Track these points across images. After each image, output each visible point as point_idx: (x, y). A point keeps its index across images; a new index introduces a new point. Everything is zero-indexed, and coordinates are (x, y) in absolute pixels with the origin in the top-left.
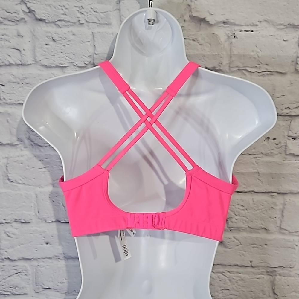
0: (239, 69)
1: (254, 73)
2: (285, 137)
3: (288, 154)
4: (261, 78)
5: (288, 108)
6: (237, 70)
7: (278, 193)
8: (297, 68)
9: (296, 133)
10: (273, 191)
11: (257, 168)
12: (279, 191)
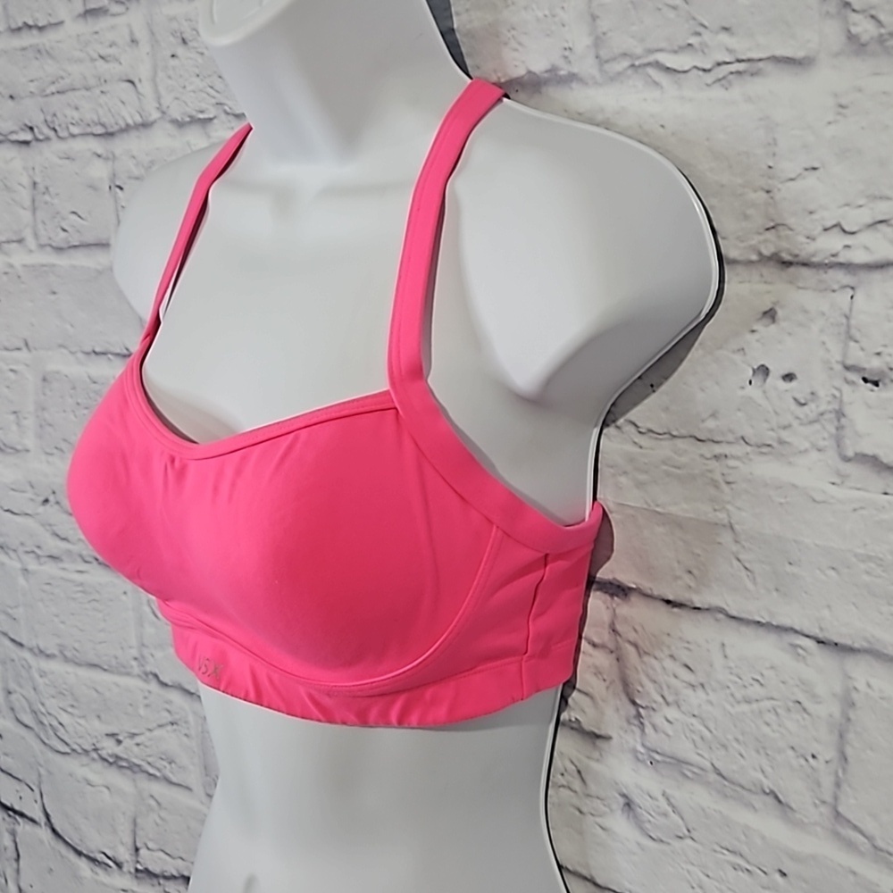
0: (633, 66)
1: (689, 74)
2: (831, 369)
3: (850, 453)
4: (717, 92)
5: (836, 230)
6: (626, 69)
7: (820, 642)
8: (854, 30)
9: (878, 354)
10: (797, 627)
11: (729, 507)
12: (821, 629)
